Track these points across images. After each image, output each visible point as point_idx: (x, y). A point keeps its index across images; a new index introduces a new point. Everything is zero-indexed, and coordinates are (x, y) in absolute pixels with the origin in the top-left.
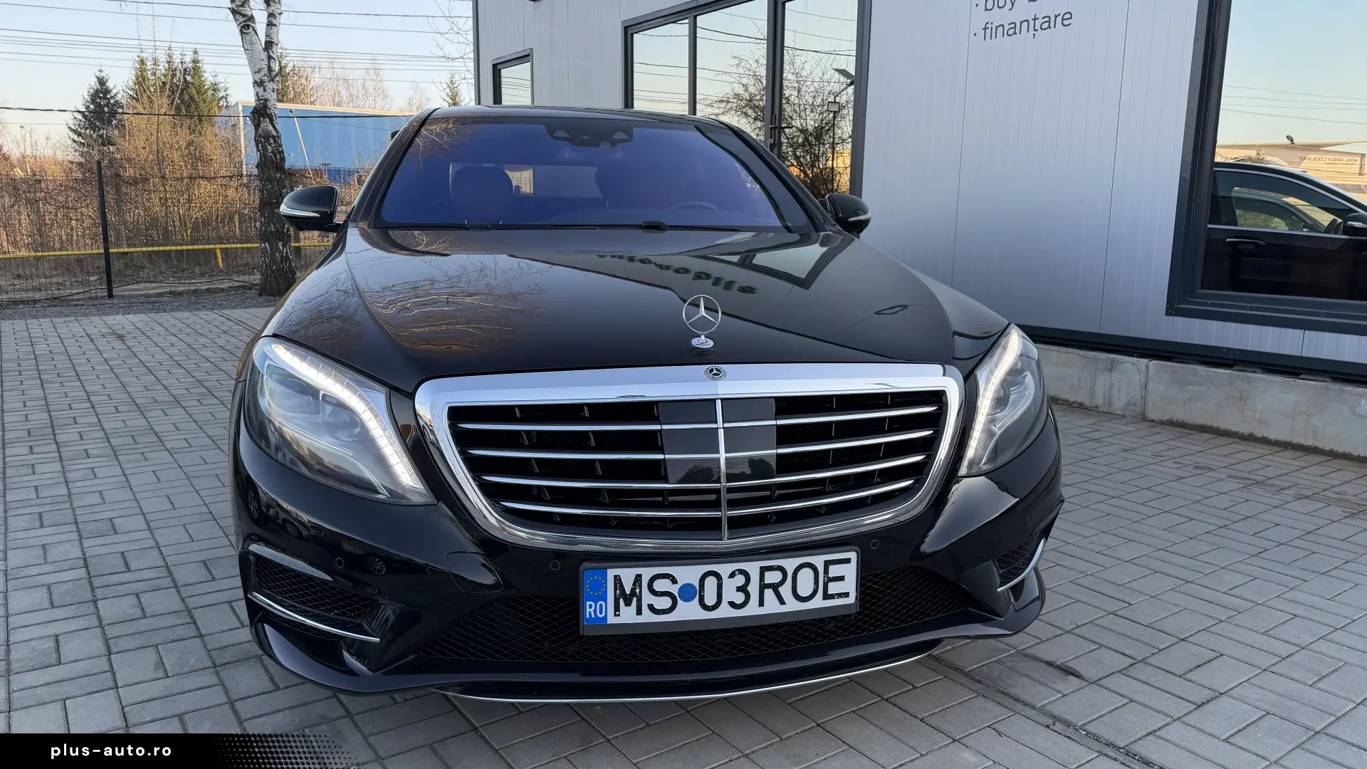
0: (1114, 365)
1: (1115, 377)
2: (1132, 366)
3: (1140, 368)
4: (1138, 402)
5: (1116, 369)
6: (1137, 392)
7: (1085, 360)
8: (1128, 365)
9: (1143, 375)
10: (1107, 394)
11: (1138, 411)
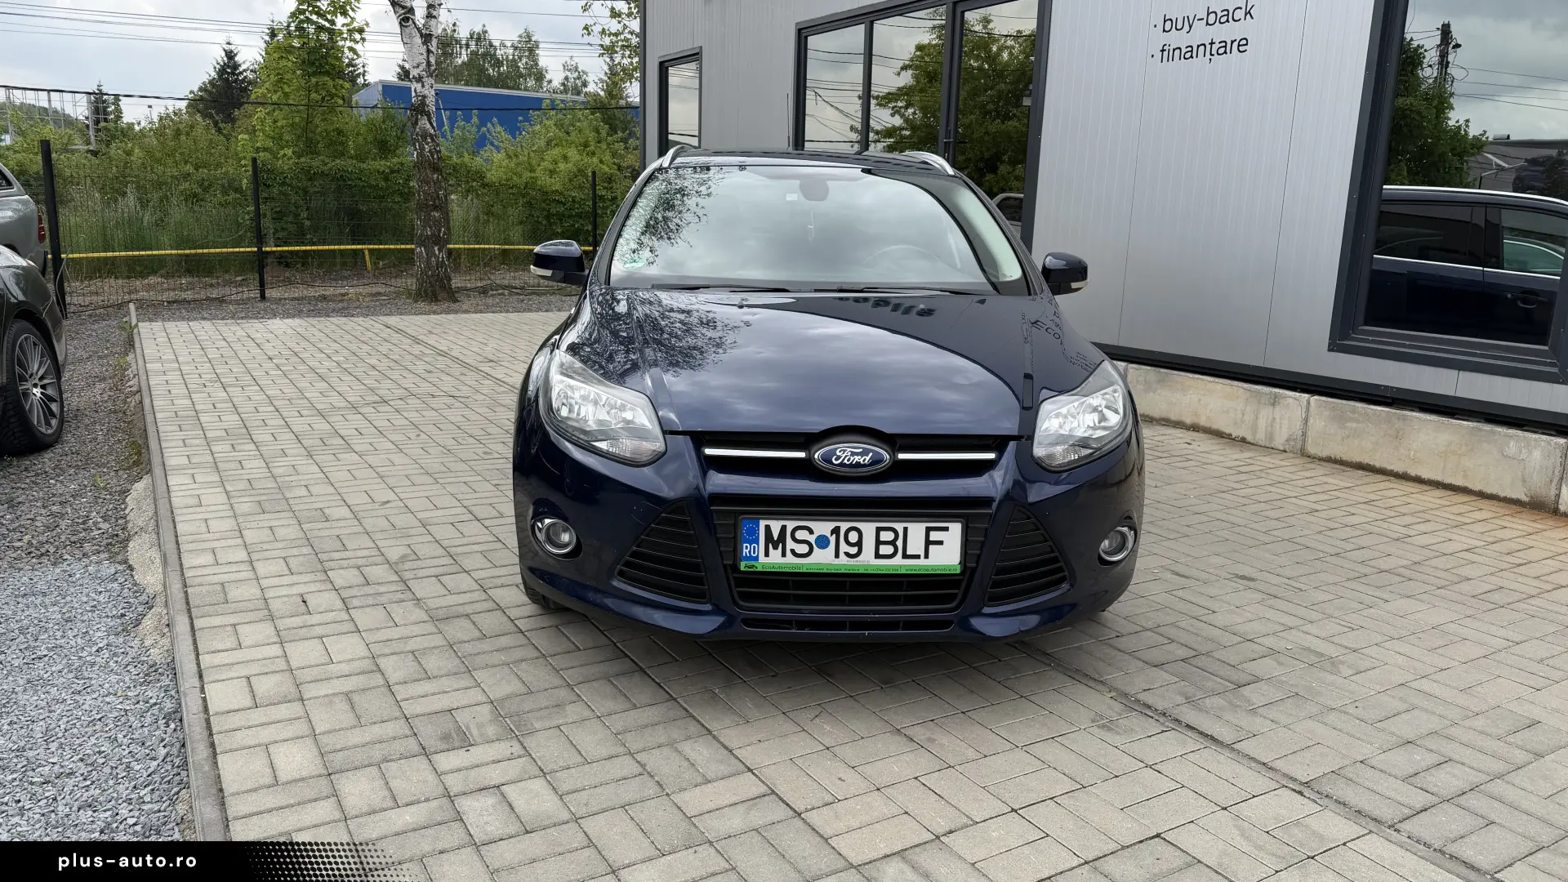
0: (1277, 399)
1: (1278, 409)
3: (1302, 404)
4: (1298, 438)
5: (1279, 403)
6: (1298, 427)
7: (1248, 393)
8: (1291, 400)
9: (1304, 410)
10: (1269, 428)
11: (1299, 446)
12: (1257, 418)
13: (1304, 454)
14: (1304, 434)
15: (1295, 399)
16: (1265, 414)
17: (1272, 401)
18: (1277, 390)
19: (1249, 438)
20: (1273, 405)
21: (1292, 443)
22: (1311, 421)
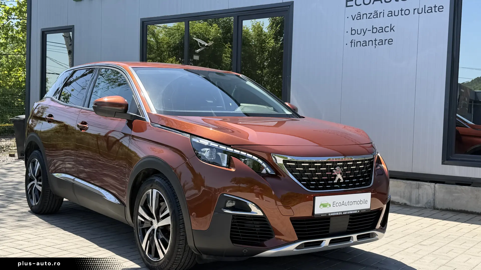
0: (420, 186)
1: (421, 191)
2: (428, 187)
3: (431, 187)
4: (432, 202)
5: (421, 188)
6: (431, 197)
7: (406, 184)
8: (426, 186)
9: (433, 190)
10: (417, 199)
11: (432, 205)
12: (411, 195)
13: (435, 208)
14: (434, 200)
15: (428, 185)
16: (415, 193)
17: (417, 187)
18: (419, 182)
19: (408, 203)
20: (418, 188)
21: (429, 204)
22: (437, 194)
